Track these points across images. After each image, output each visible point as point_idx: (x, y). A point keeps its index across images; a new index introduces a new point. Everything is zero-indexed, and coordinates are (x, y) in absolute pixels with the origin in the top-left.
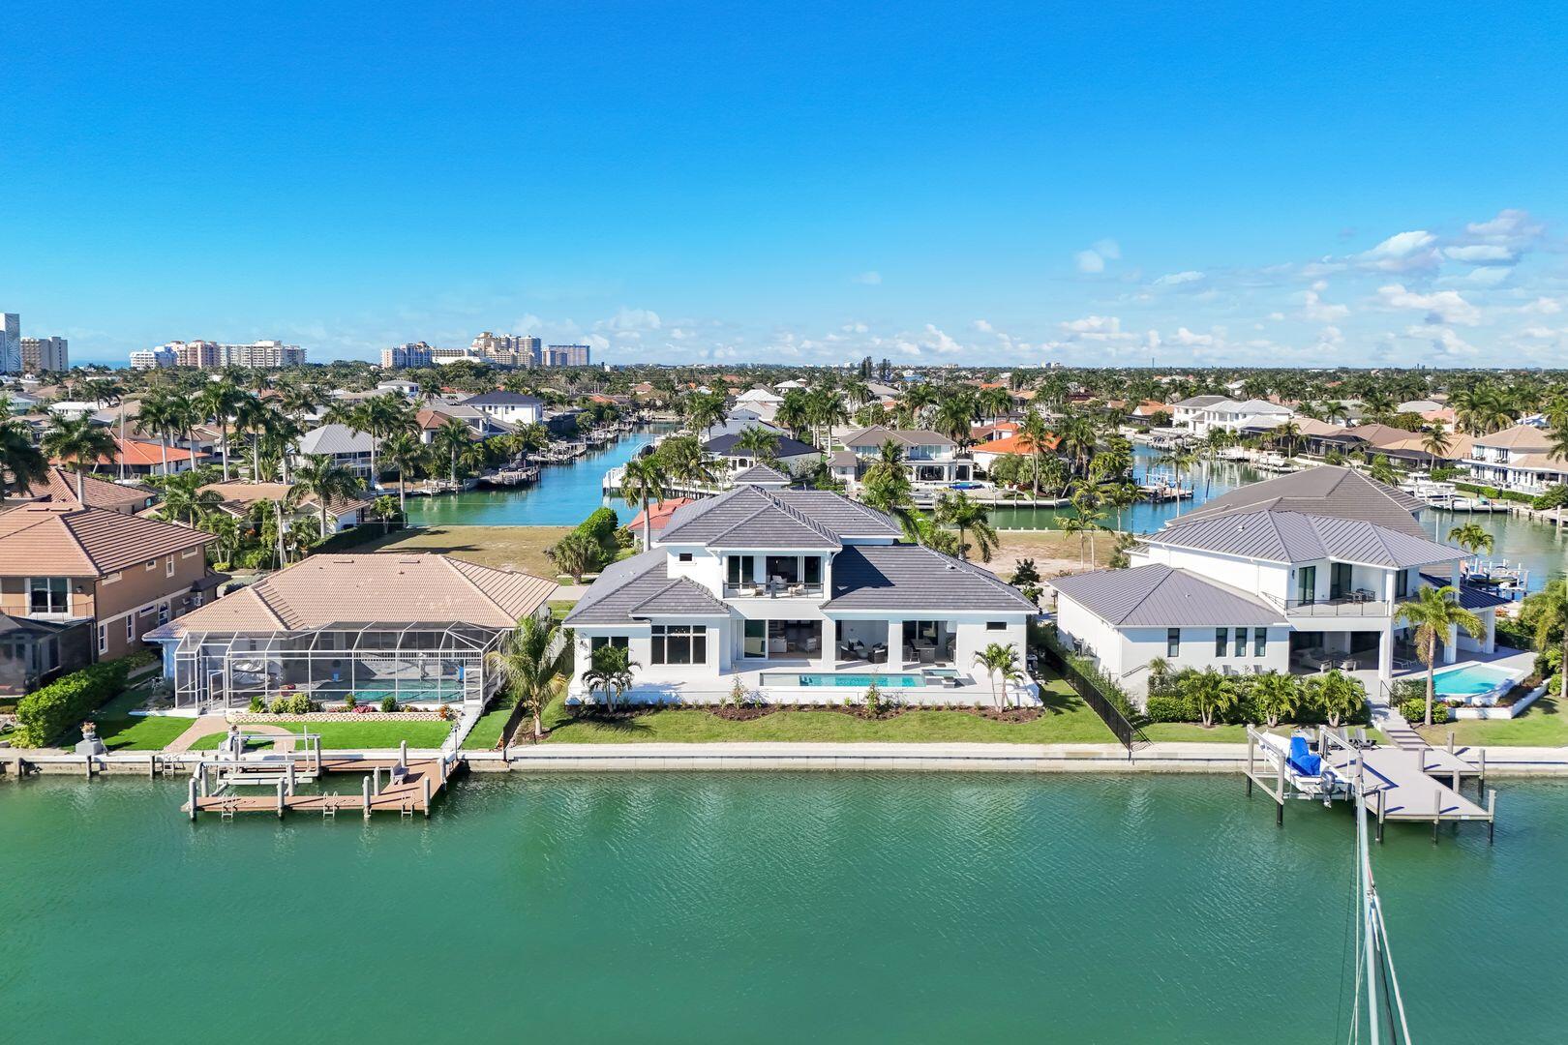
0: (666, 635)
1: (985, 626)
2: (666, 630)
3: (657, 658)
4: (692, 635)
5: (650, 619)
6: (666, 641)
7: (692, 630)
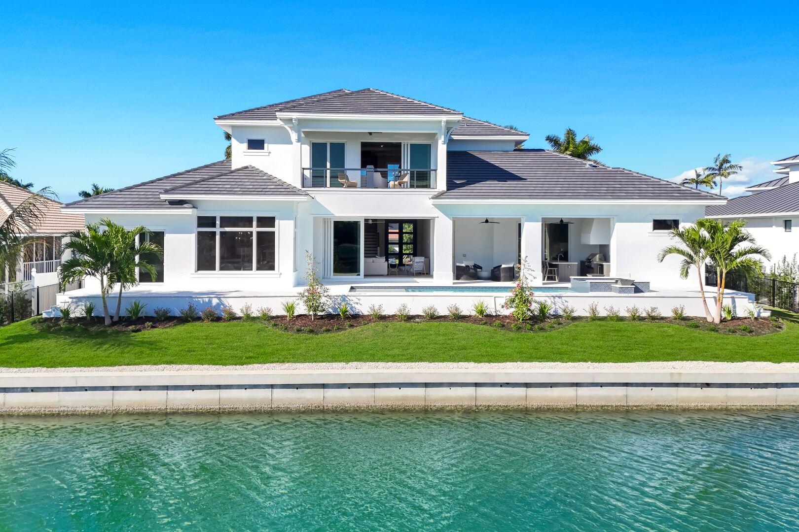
0: (218, 230)
1: (651, 224)
2: (218, 222)
3: (205, 262)
4: (255, 229)
5: (194, 205)
6: (218, 237)
7: (255, 223)
